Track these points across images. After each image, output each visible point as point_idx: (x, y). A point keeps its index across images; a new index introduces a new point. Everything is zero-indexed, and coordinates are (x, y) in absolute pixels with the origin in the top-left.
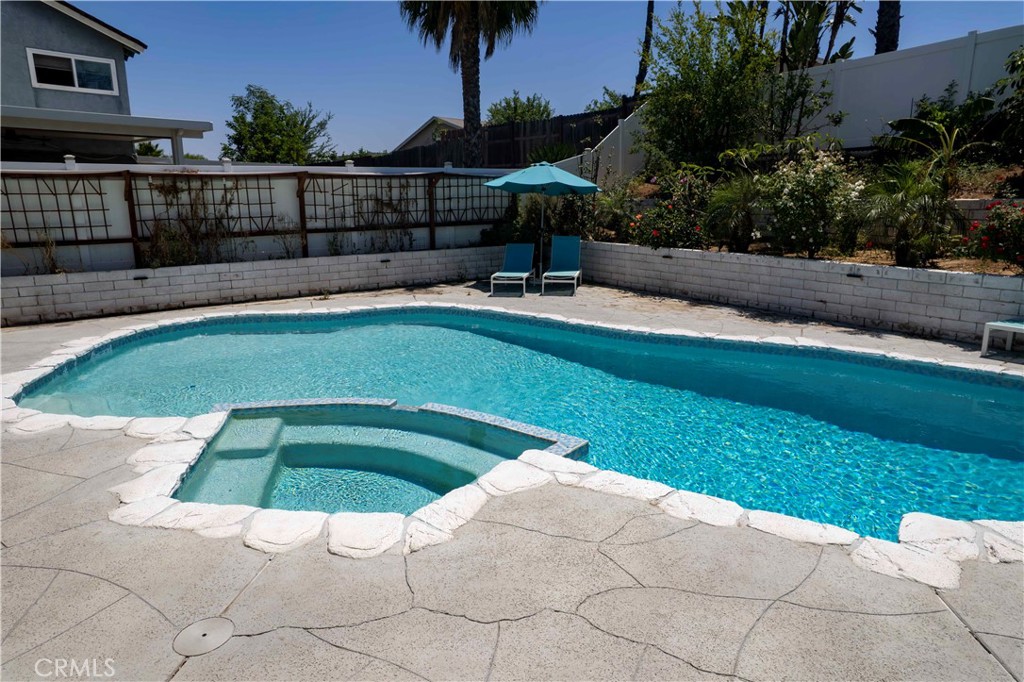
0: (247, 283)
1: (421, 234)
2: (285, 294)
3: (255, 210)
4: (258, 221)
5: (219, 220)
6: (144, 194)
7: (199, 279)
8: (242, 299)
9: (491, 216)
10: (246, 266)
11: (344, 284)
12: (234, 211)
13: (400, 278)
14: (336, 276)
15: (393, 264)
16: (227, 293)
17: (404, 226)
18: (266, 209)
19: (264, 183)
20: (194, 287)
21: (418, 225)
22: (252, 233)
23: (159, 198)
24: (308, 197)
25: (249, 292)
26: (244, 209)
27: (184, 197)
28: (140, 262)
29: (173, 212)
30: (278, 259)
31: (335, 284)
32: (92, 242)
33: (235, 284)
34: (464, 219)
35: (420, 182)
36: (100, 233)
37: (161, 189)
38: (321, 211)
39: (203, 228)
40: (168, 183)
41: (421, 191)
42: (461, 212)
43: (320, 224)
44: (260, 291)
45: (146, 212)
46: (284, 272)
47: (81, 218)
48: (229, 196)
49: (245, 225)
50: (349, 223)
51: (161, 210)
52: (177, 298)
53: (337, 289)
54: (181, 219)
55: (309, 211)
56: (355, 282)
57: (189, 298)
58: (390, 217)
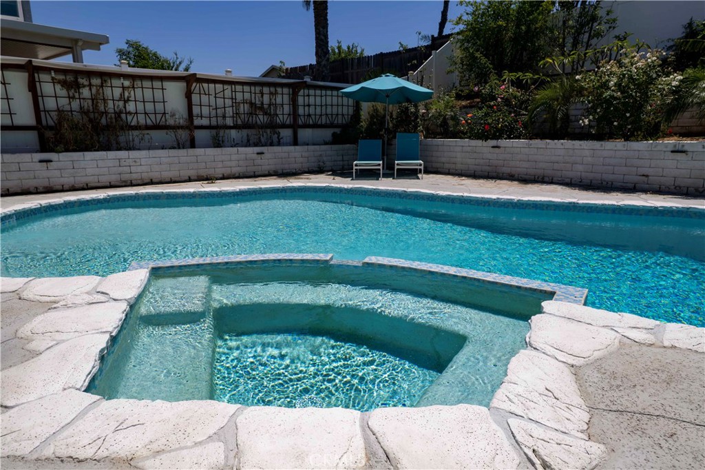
0: (144, 168)
1: (286, 133)
2: (177, 179)
3: (149, 107)
4: (152, 116)
5: (118, 114)
6: (47, 88)
7: (101, 163)
8: (139, 182)
9: (340, 122)
10: (144, 153)
11: (227, 171)
12: (131, 107)
13: (272, 168)
14: (220, 165)
15: (267, 156)
16: (126, 177)
17: (274, 126)
18: (160, 107)
19: (157, 84)
20: (97, 171)
21: (284, 126)
22: (148, 127)
23: (61, 91)
24: (195, 98)
25: (146, 176)
26: (140, 107)
27: (86, 92)
28: (44, 146)
30: (170, 148)
31: (219, 172)
33: (133, 169)
34: (319, 123)
35: (286, 90)
36: (5, 120)
37: (64, 84)
38: (205, 111)
39: (103, 121)
40: (70, 78)
41: (286, 98)
42: (317, 117)
43: (205, 122)
44: (156, 176)
45: (50, 104)
46: (176, 160)
48: (126, 94)
49: (142, 120)
50: (229, 122)
51: (63, 102)
53: (221, 176)
54: (83, 111)
55: (196, 110)
56: (235, 170)
57: (92, 180)
58: (262, 118)
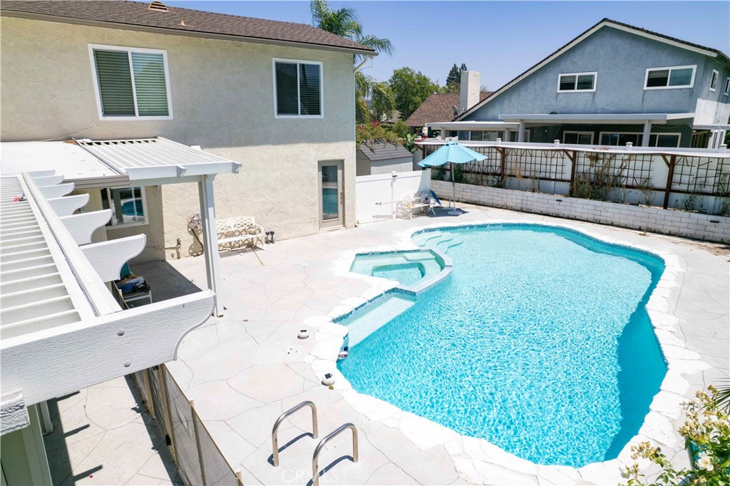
0: (609, 214)
2: (631, 227)
3: (638, 173)
4: (638, 180)
5: (615, 177)
6: (581, 160)
7: (585, 206)
8: (605, 223)
10: (611, 205)
11: (674, 230)
12: (625, 173)
13: (727, 237)
14: (669, 223)
15: (720, 224)
16: (597, 217)
18: (645, 174)
19: (648, 158)
20: (581, 210)
23: (588, 161)
24: (677, 168)
25: (610, 220)
26: (631, 172)
27: (600, 162)
29: (593, 170)
30: (631, 204)
31: (667, 229)
32: (556, 180)
33: (603, 214)
36: (559, 176)
37: (590, 158)
38: (685, 179)
39: (606, 180)
40: (594, 155)
43: (684, 187)
44: (616, 221)
45: (580, 169)
46: (633, 213)
47: (554, 169)
48: (624, 164)
49: (630, 182)
50: (709, 189)
51: (587, 168)
52: (572, 214)
53: (668, 232)
54: (596, 174)
55: (676, 178)
56: (684, 231)
